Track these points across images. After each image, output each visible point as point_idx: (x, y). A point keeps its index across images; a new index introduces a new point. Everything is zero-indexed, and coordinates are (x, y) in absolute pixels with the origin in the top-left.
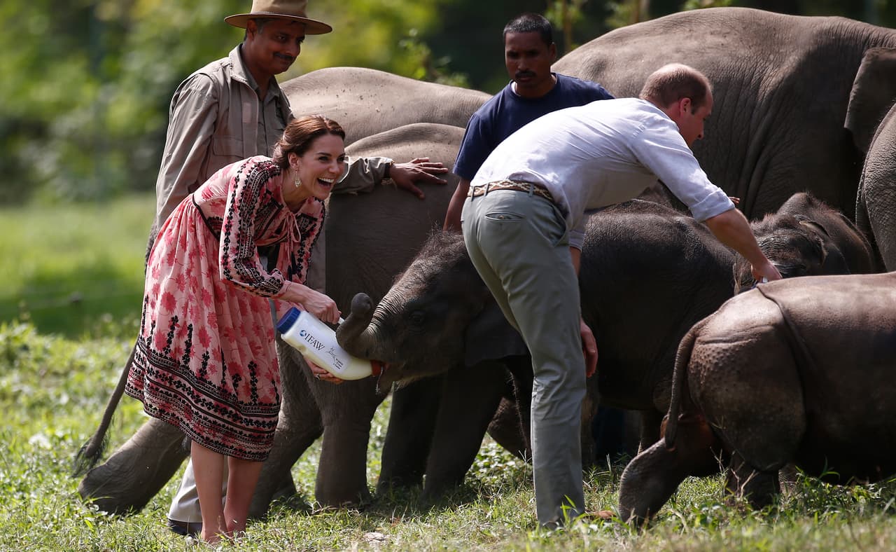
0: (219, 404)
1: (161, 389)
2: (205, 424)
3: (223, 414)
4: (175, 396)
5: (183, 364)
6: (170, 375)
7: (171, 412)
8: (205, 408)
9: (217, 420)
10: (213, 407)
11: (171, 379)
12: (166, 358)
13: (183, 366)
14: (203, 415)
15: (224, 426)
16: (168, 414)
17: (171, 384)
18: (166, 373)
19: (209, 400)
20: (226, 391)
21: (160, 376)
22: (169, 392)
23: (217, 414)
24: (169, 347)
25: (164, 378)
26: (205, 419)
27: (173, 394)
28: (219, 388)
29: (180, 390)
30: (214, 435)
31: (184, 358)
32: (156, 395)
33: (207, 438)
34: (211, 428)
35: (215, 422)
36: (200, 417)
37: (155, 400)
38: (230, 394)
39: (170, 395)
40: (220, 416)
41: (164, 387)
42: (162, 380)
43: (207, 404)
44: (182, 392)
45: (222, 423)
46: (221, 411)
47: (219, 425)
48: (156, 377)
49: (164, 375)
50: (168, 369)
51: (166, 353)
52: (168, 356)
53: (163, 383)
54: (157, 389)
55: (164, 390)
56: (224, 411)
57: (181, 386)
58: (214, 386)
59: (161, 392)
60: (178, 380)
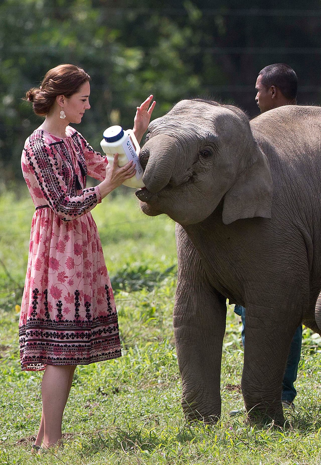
0: (78, 332)
1: (38, 342)
2: (74, 350)
3: (83, 338)
4: (47, 344)
5: (47, 319)
6: (40, 330)
7: (47, 356)
8: (70, 339)
9: (80, 344)
10: (75, 336)
11: (42, 332)
12: (34, 319)
13: (46, 321)
14: (71, 344)
15: (85, 345)
16: (45, 358)
17: (42, 337)
18: (37, 330)
19: (70, 333)
20: (80, 321)
21: (34, 334)
22: (43, 343)
23: (79, 339)
24: (35, 311)
25: (37, 334)
26: (73, 346)
27: (45, 343)
28: (74, 321)
29: (49, 338)
30: (82, 355)
31: (46, 315)
32: (36, 347)
33: (78, 358)
34: (78, 351)
35: (80, 346)
36: (69, 346)
37: (36, 351)
38: (83, 322)
39: (44, 344)
40: (81, 340)
41: (39, 340)
42: (37, 336)
43: (70, 336)
44: (51, 339)
45: (84, 344)
46: (80, 336)
47: (83, 346)
48: (32, 336)
49: (36, 332)
50: (37, 327)
51: (34, 316)
52: (36, 318)
53: (37, 338)
54: (35, 344)
55: (40, 342)
56: (82, 336)
57: (49, 335)
58: (71, 321)
59: (39, 344)
60: (46, 332)
